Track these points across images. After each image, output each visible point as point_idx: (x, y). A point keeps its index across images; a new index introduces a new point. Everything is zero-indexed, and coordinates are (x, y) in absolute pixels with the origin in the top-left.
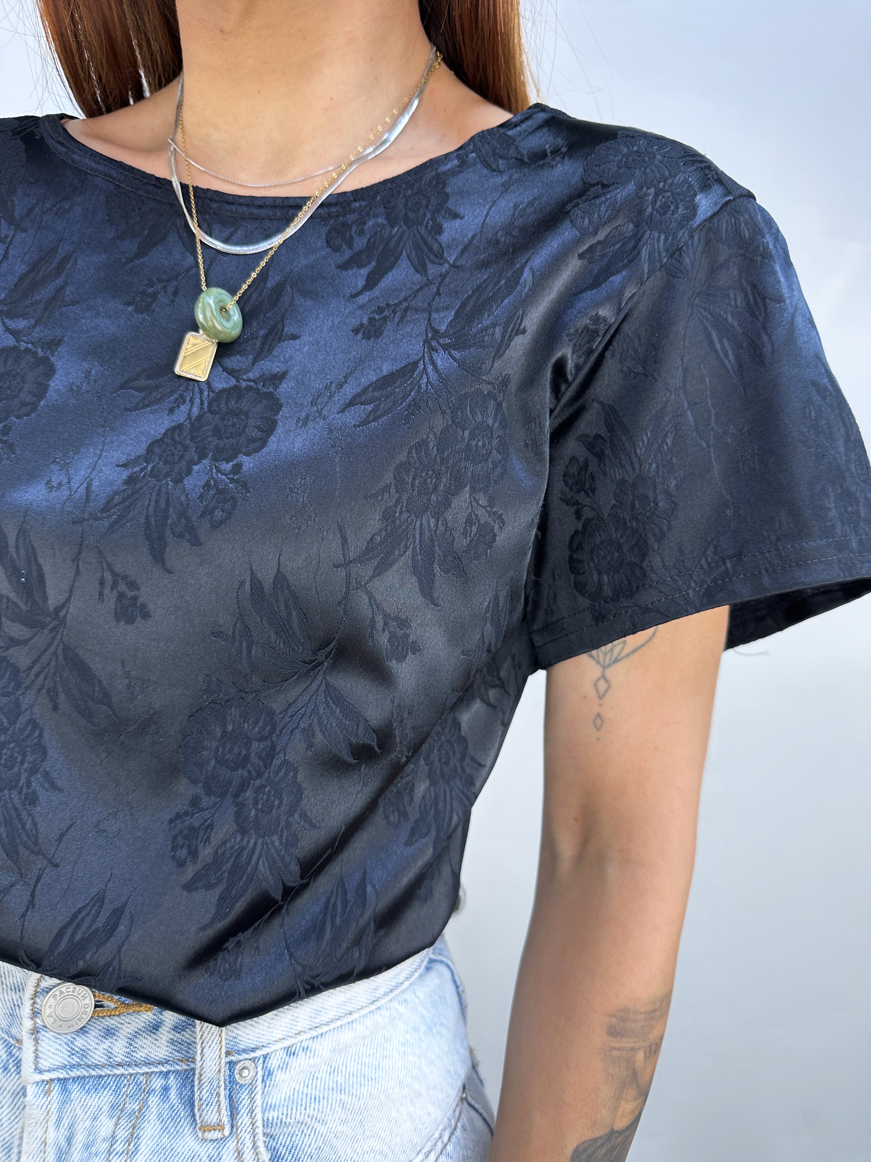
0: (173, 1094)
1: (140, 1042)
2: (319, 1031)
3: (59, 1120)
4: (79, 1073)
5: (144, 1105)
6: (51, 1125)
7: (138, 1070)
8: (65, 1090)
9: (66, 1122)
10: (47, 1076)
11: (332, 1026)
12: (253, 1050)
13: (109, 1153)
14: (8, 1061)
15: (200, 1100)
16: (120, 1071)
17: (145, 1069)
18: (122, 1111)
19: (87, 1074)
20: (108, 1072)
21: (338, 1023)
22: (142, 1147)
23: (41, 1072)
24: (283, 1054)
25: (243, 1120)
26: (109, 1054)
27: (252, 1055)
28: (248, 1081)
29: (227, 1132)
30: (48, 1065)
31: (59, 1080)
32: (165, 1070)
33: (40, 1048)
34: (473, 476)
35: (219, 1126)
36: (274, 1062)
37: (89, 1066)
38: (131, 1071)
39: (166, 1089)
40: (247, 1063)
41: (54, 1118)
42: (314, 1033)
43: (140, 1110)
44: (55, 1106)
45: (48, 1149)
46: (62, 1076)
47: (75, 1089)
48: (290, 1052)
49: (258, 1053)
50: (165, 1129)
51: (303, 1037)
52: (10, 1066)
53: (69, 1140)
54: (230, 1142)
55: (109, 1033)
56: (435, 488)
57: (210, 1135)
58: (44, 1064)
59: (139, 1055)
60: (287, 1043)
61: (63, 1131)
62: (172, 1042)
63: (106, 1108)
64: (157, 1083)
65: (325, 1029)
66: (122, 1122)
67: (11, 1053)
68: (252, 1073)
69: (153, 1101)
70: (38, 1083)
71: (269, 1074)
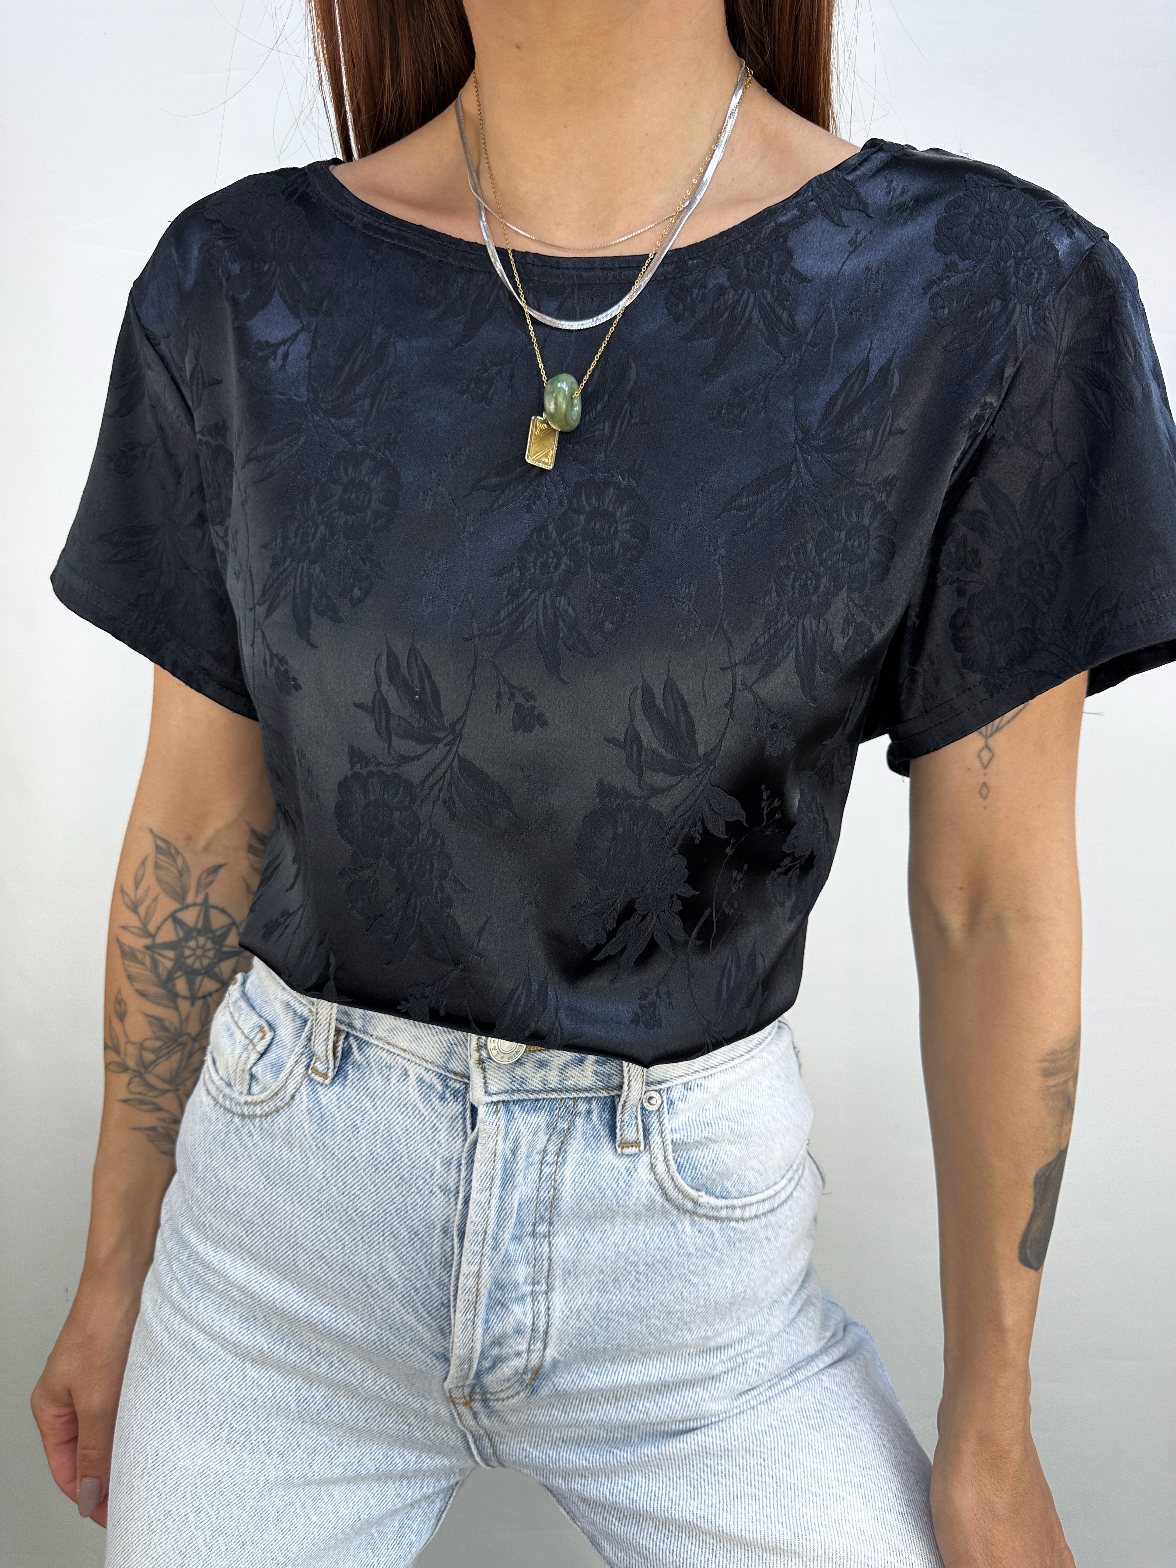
0: (595, 1116)
1: (570, 1072)
2: (710, 1072)
3: (506, 1135)
4: (520, 1097)
5: (572, 1124)
6: (500, 1138)
7: (568, 1095)
8: (508, 1111)
9: (511, 1136)
10: (495, 1098)
11: (720, 1068)
12: (660, 1083)
13: (541, 1163)
14: (444, 1092)
15: (622, 1122)
16: (554, 1096)
17: (574, 1095)
18: (554, 1129)
19: (527, 1098)
20: (545, 1096)
21: (724, 1067)
22: (569, 1159)
23: (490, 1095)
24: (681, 1088)
25: (655, 1139)
26: (545, 1082)
27: (659, 1087)
28: (655, 1108)
29: (642, 1148)
30: (496, 1089)
31: (503, 1102)
32: (590, 1096)
33: (488, 1076)
34: (850, 576)
35: (636, 1144)
36: (675, 1094)
37: (527, 1091)
38: (563, 1096)
39: (589, 1112)
40: (654, 1094)
41: (502, 1133)
42: (706, 1073)
43: (569, 1129)
44: (502, 1123)
45: (497, 1159)
46: (506, 1099)
47: (516, 1109)
48: (687, 1087)
49: (664, 1086)
50: (587, 1145)
51: (697, 1075)
52: (447, 1096)
53: (514, 1152)
54: (644, 1157)
55: (542, 1064)
56: (816, 589)
57: (627, 1151)
58: (492, 1088)
59: (569, 1083)
60: (685, 1080)
61: (509, 1145)
62: (596, 1073)
63: (543, 1125)
64: (583, 1107)
65: (714, 1070)
66: (553, 1138)
67: (446, 1085)
68: (659, 1102)
69: (579, 1121)
70: (487, 1104)
71: (671, 1103)
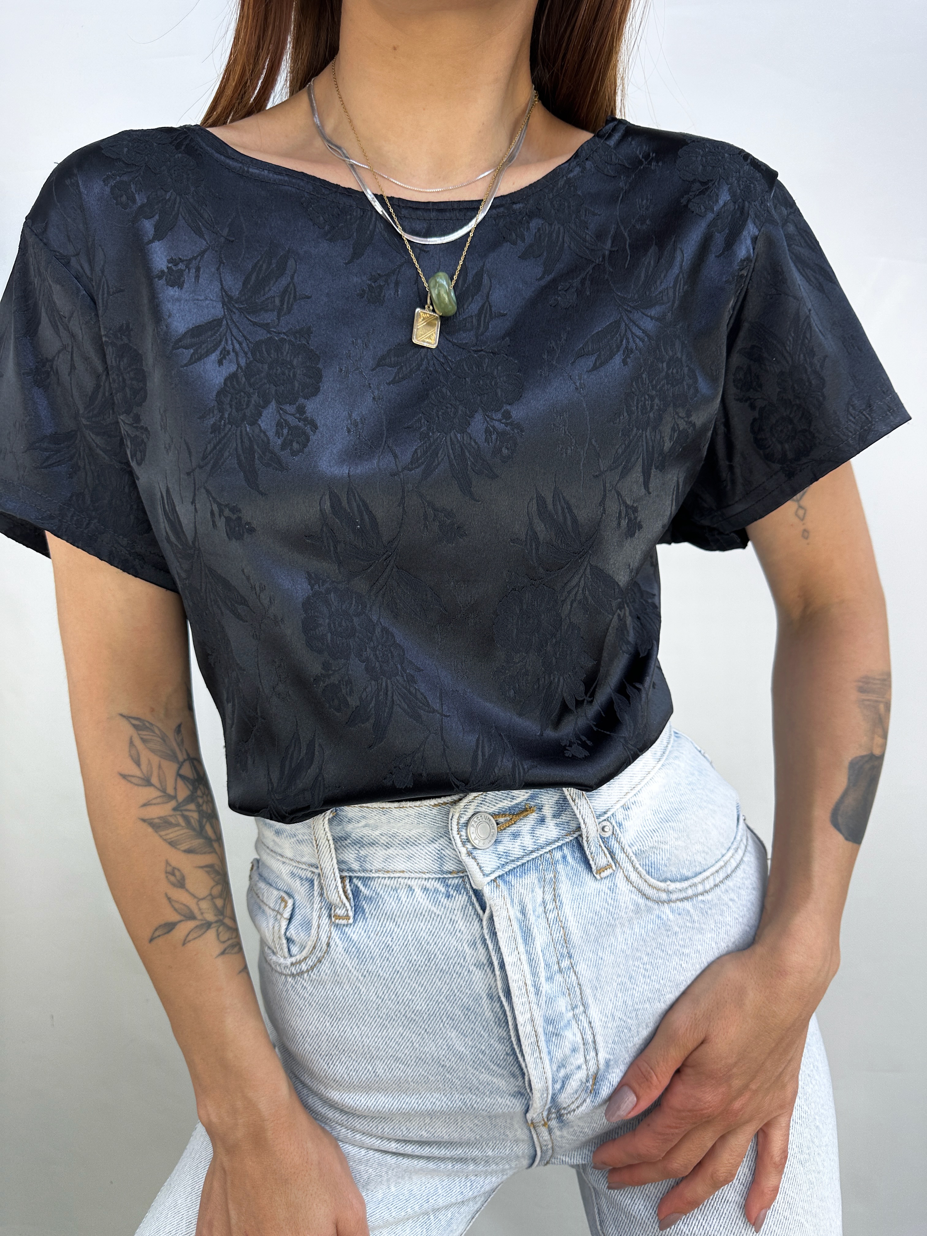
0: (569, 858)
1: (538, 832)
2: (637, 789)
3: (512, 901)
4: (510, 868)
5: (556, 872)
6: (509, 905)
7: (544, 850)
8: (505, 882)
9: (516, 901)
10: (493, 877)
11: (643, 784)
12: (605, 813)
13: (545, 913)
14: (447, 891)
15: (591, 854)
16: (534, 855)
17: (549, 848)
18: (544, 881)
19: (515, 866)
20: (528, 859)
21: (645, 781)
22: (564, 901)
23: (488, 875)
24: (622, 810)
25: (620, 856)
26: (523, 848)
27: (606, 816)
28: (610, 833)
29: (614, 867)
30: (490, 869)
31: (499, 877)
32: (560, 844)
34: (674, 396)
35: (609, 866)
36: (620, 817)
37: (513, 861)
38: (541, 853)
39: (564, 857)
40: (606, 823)
41: (508, 901)
42: (634, 792)
43: (555, 876)
44: (506, 893)
45: (513, 923)
46: (501, 874)
47: (511, 878)
48: (626, 808)
49: (609, 814)
50: (573, 884)
51: (629, 796)
52: (452, 893)
53: (523, 912)
54: (618, 873)
55: (515, 836)
56: (652, 408)
57: (604, 874)
58: (487, 870)
59: (542, 841)
60: (621, 803)
61: (517, 908)
62: (557, 825)
63: (536, 882)
64: (558, 855)
65: (639, 787)
66: (546, 889)
67: (447, 885)
68: (611, 828)
69: (560, 867)
70: (488, 883)
71: (620, 825)
